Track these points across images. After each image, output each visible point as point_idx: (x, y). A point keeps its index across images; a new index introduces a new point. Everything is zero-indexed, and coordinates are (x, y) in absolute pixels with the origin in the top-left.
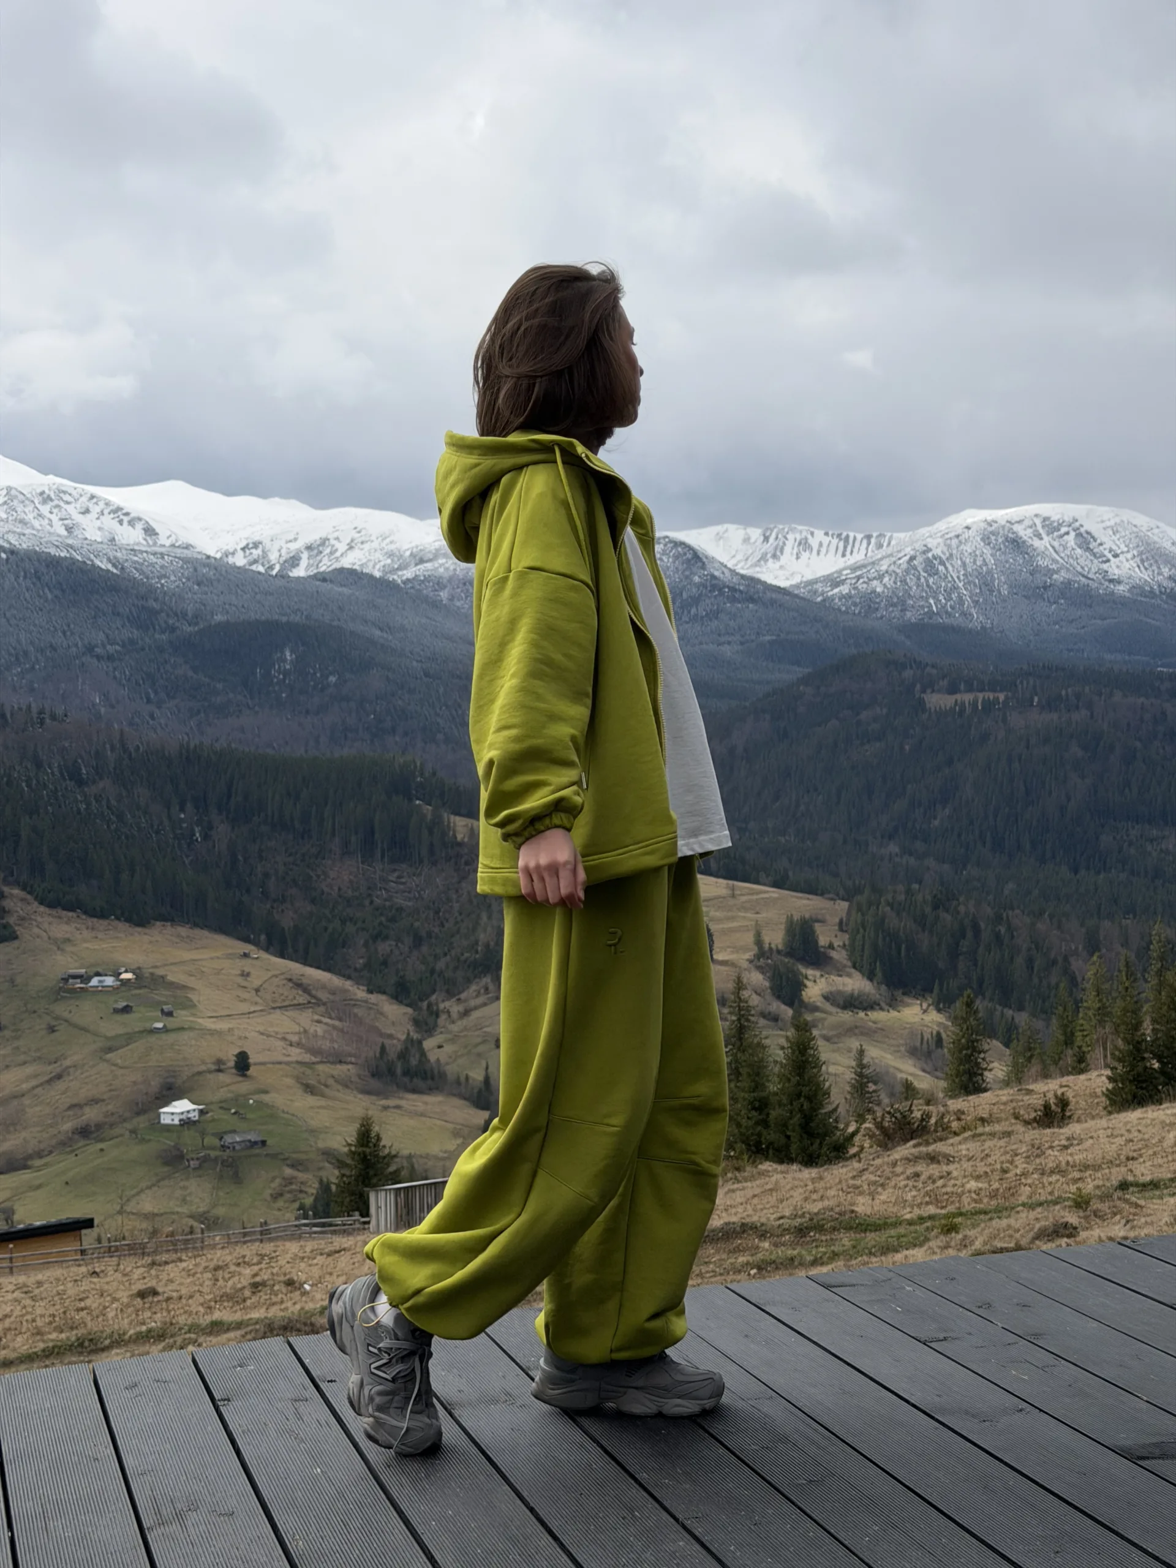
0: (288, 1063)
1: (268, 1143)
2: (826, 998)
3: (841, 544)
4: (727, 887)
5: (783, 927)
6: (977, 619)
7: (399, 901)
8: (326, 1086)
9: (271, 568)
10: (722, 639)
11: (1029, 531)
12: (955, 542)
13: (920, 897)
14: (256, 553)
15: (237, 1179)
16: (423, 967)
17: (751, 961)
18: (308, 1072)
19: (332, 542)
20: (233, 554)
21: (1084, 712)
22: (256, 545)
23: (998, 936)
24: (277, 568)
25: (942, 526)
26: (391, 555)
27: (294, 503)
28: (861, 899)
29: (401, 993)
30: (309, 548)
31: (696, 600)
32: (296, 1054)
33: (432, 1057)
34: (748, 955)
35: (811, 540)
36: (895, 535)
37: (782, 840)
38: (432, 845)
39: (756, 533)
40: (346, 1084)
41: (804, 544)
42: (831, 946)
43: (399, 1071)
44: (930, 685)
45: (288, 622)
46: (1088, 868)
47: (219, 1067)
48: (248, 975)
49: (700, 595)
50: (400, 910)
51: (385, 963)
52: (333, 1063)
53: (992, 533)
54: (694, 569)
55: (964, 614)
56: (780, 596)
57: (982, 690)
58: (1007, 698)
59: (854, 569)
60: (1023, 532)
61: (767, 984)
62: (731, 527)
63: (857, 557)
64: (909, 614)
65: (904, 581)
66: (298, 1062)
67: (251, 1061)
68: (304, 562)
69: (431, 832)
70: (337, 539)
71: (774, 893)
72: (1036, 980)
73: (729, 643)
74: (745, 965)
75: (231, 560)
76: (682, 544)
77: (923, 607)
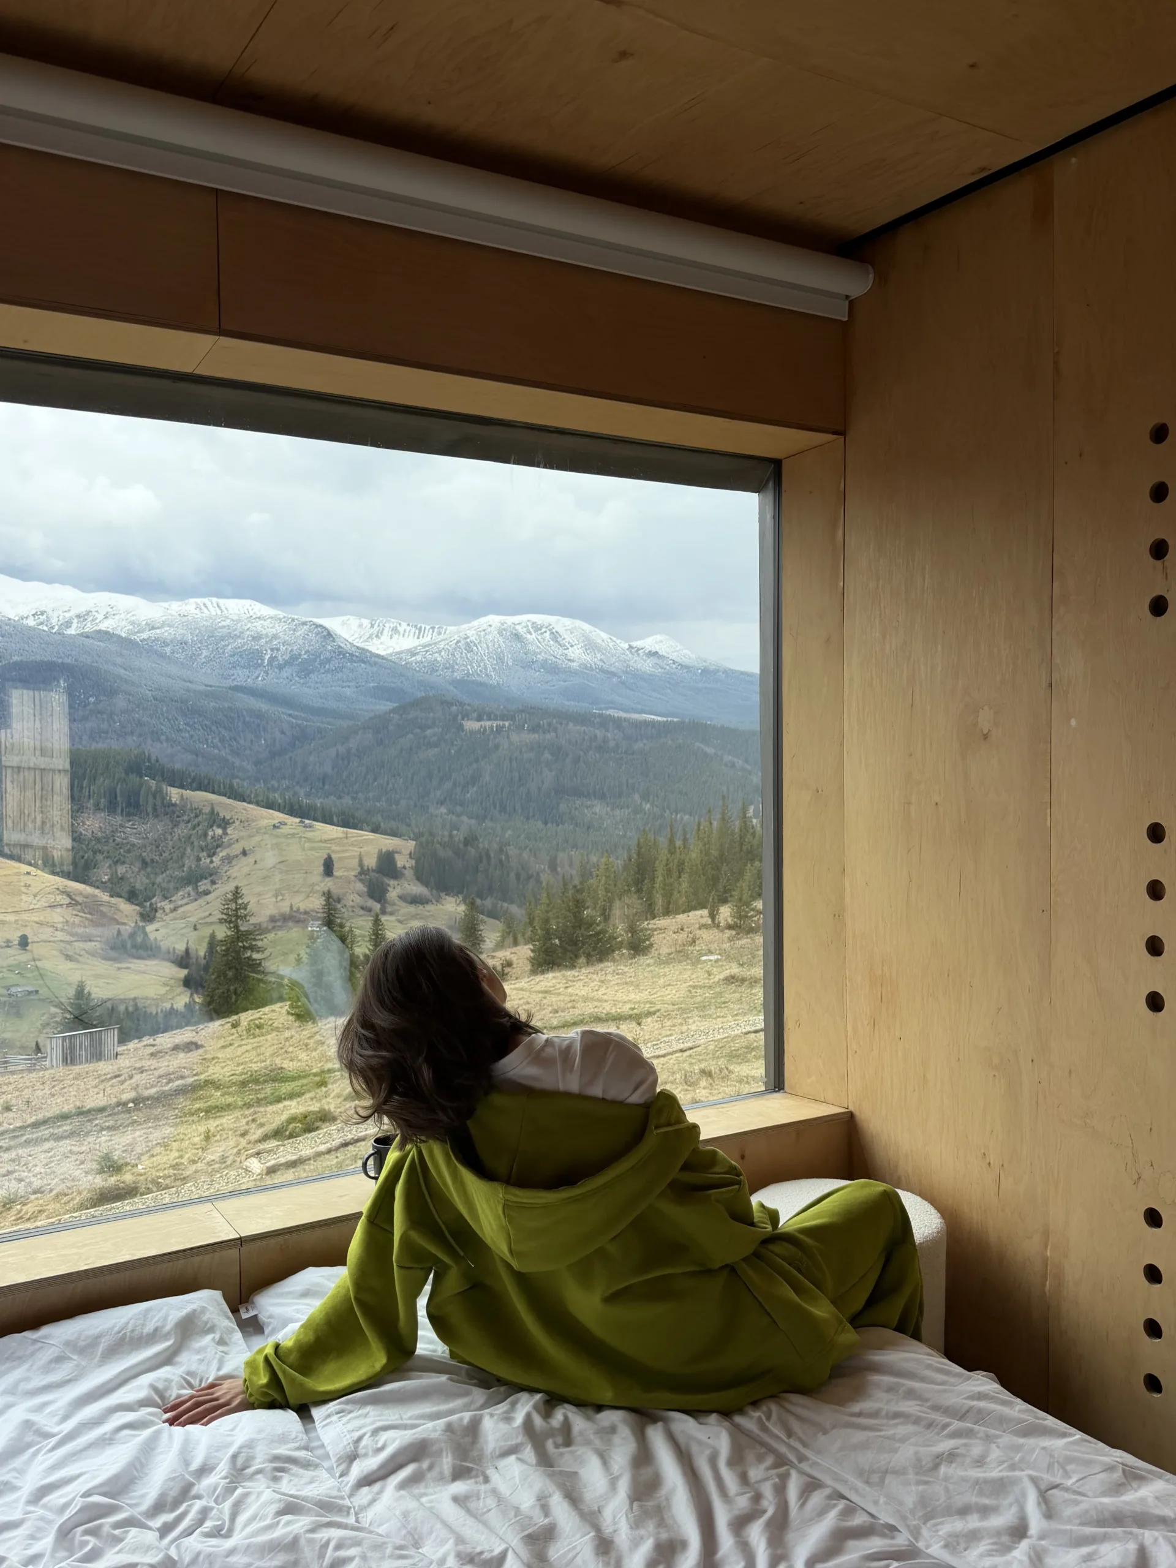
0: (54, 942)
1: (40, 992)
2: (400, 897)
3: (417, 631)
4: (343, 832)
5: (376, 856)
6: (495, 679)
7: (133, 839)
8: (80, 956)
9: (53, 628)
10: (345, 684)
11: (525, 629)
12: (482, 634)
13: (457, 839)
14: (44, 617)
15: (19, 1015)
16: (148, 881)
17: (356, 876)
18: (68, 947)
19: (94, 613)
20: (27, 618)
21: (553, 734)
22: (42, 613)
23: (501, 861)
24: (56, 628)
25: (475, 623)
26: (132, 623)
27: (68, 587)
28: (423, 839)
29: (132, 896)
30: (78, 616)
31: (328, 661)
32: (60, 936)
33: (152, 937)
34: (354, 873)
35: (399, 628)
36: (449, 628)
37: (378, 804)
38: (155, 805)
39: (366, 622)
40: (93, 954)
41: (395, 630)
42: (404, 867)
43: (129, 945)
44: (466, 716)
45: (62, 663)
46: (552, 823)
47: (8, 944)
48: (29, 886)
49: (332, 657)
50: (134, 845)
51: (122, 878)
52: (86, 941)
53: (504, 630)
54: (328, 642)
55: (487, 675)
56: (380, 660)
57: (496, 719)
58: (510, 725)
59: (424, 647)
60: (521, 630)
61: (365, 889)
62: (352, 618)
63: (426, 639)
64: (455, 674)
65: (453, 655)
66: (61, 941)
67: (30, 940)
68: (74, 626)
69: (155, 798)
70: (97, 611)
71: (371, 836)
72: (521, 886)
73: (349, 687)
74: (353, 878)
75: (25, 622)
76: (321, 626)
77: (464, 670)
